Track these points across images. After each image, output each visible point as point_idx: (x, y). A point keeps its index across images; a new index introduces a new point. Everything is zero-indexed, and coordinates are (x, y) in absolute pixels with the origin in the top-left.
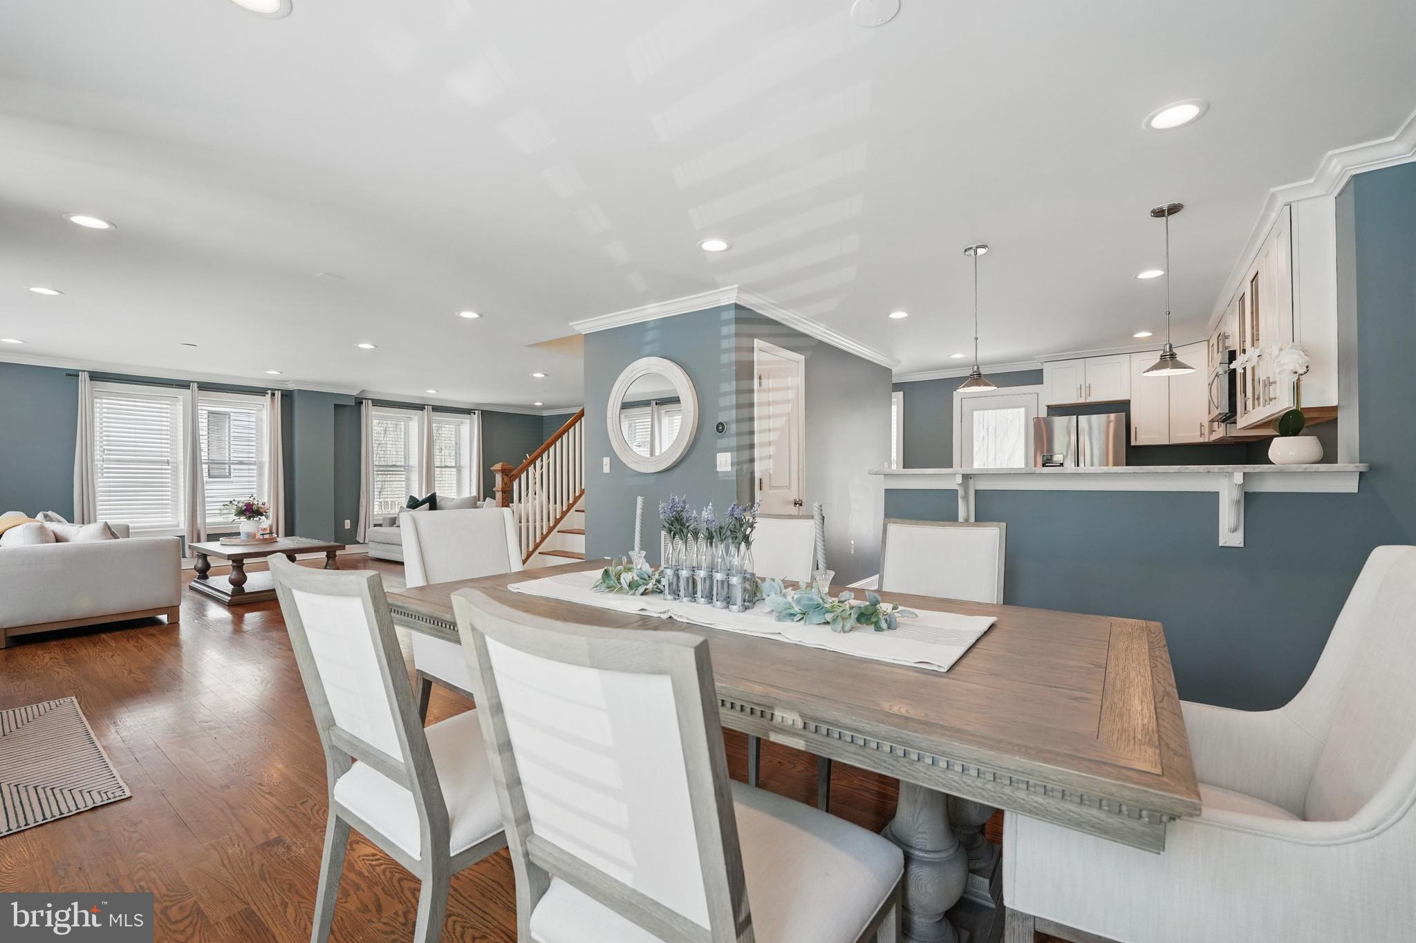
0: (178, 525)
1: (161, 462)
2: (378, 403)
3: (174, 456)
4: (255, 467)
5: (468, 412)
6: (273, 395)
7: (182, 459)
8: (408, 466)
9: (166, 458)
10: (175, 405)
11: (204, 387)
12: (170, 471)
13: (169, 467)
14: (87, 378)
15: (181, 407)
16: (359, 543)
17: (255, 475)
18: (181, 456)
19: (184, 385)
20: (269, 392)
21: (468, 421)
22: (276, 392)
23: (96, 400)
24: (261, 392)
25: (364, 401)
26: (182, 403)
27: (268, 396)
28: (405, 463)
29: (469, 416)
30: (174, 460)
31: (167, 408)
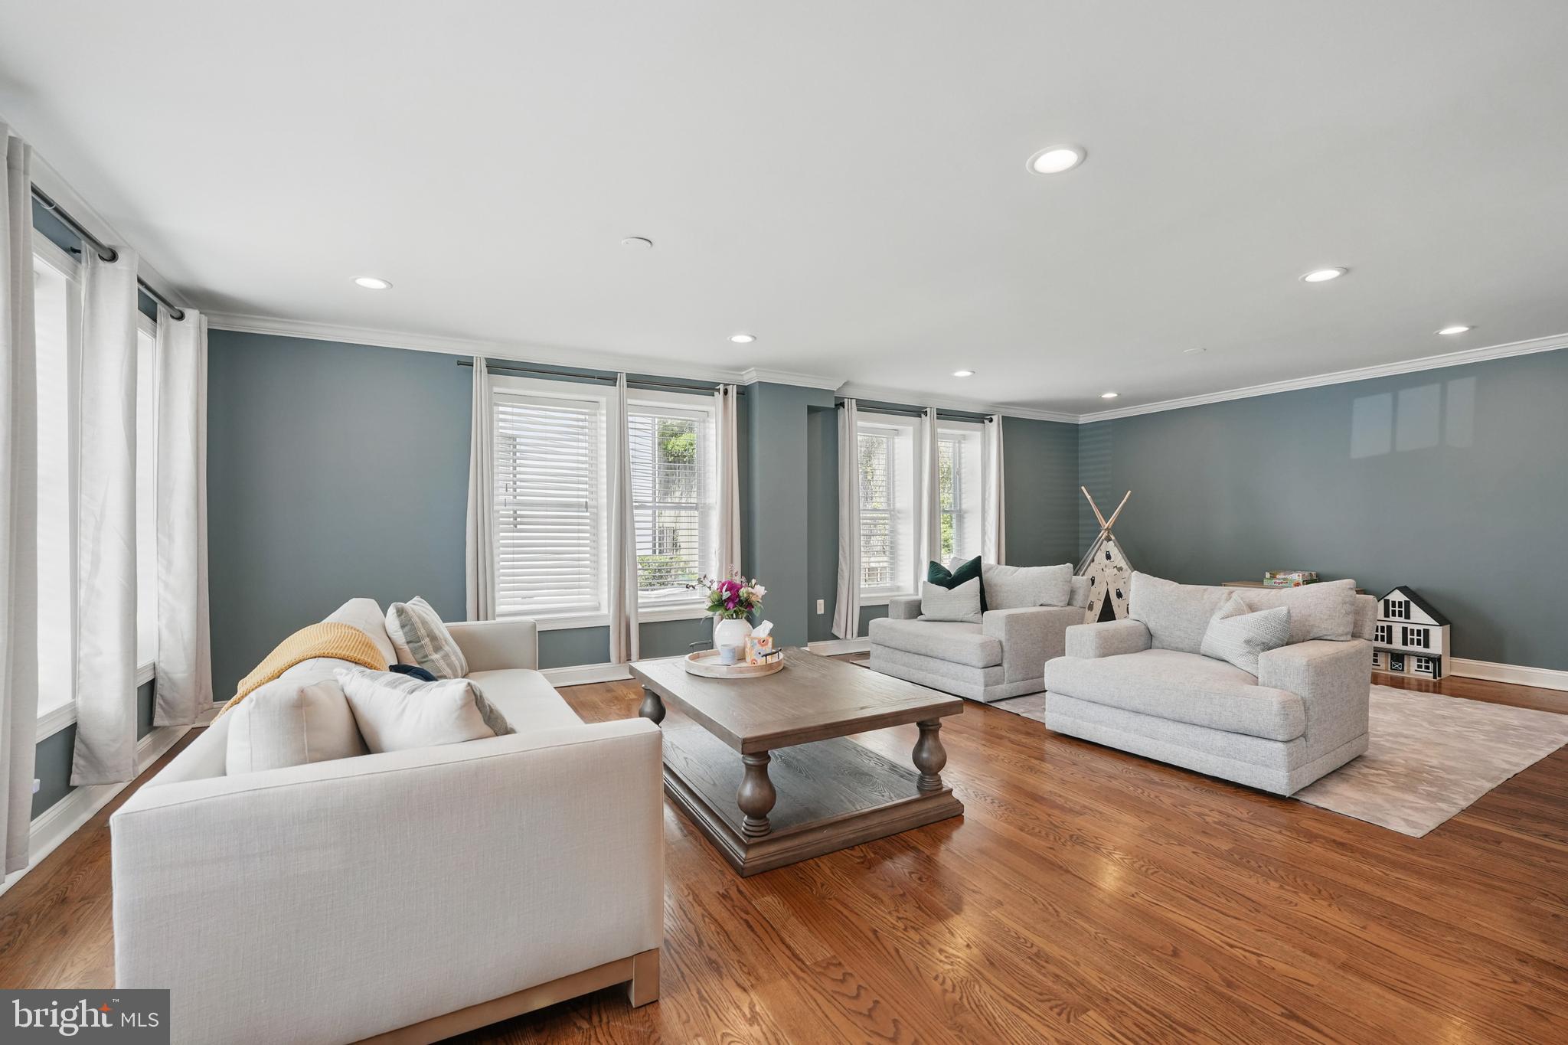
0: (597, 608)
1: (578, 506)
2: (865, 406)
3: (594, 496)
4: (696, 513)
5: (981, 418)
6: (726, 392)
7: (605, 500)
8: (894, 510)
9: (584, 500)
10: (595, 415)
11: (636, 381)
12: (588, 521)
13: (588, 514)
14: (485, 370)
15: (604, 418)
16: (837, 638)
17: (697, 527)
18: (604, 497)
19: (609, 379)
20: (721, 387)
21: (979, 434)
22: (730, 388)
23: (495, 408)
24: (707, 388)
25: (846, 400)
26: (604, 412)
27: (719, 396)
28: (889, 505)
29: (980, 425)
30: (593, 503)
31: (585, 420)
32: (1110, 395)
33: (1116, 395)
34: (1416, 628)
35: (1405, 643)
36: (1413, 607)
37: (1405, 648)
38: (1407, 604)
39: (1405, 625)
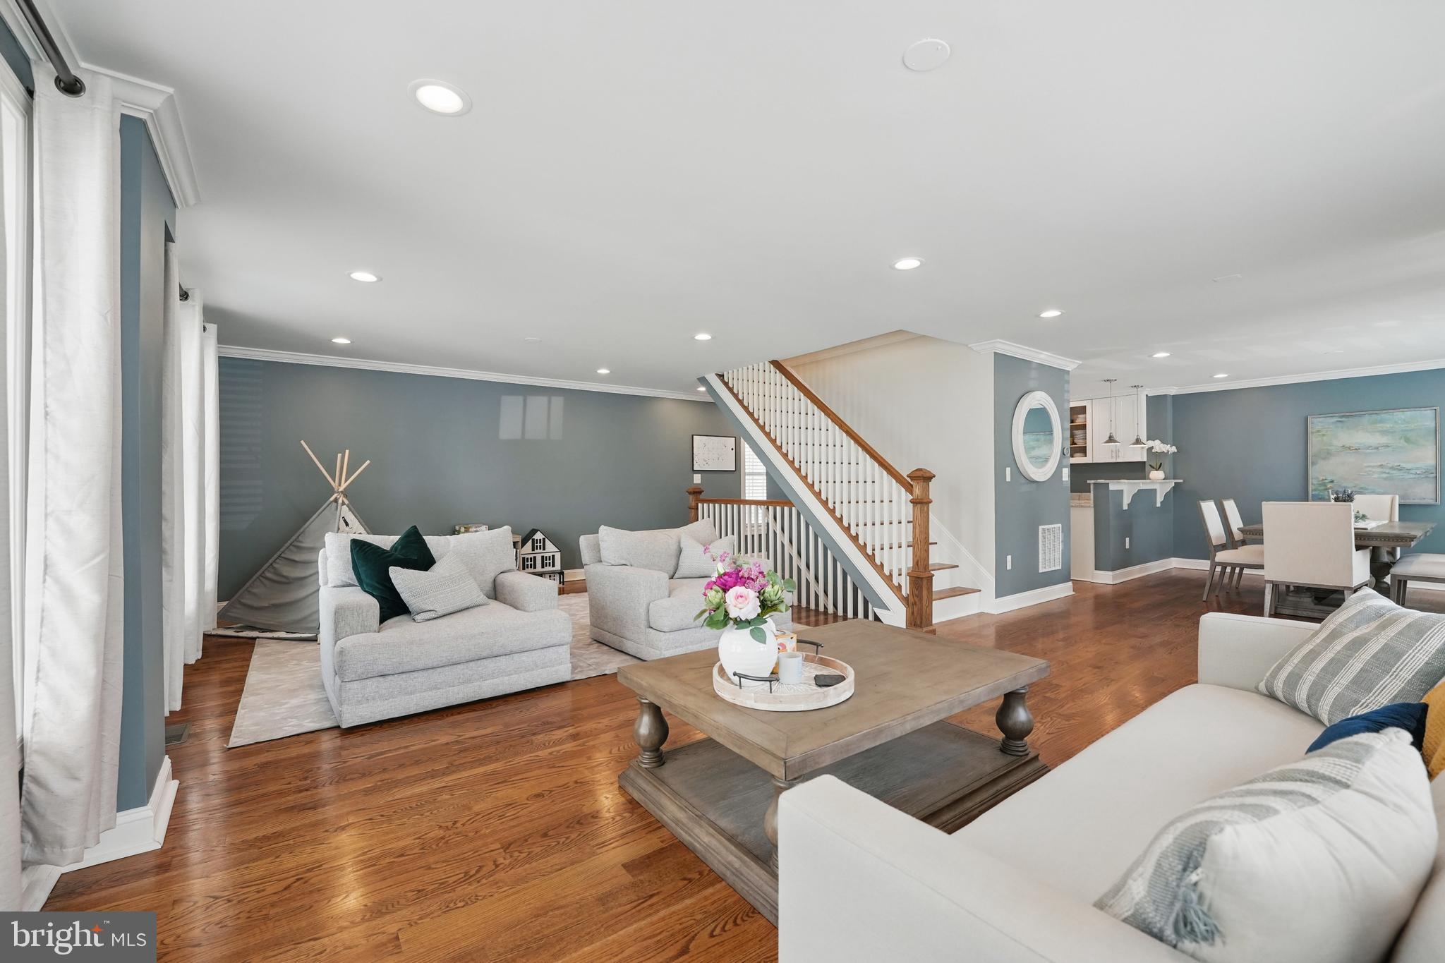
32: (341, 341)
33: (349, 342)
34: (548, 555)
35: (543, 567)
36: (547, 541)
37: (544, 570)
38: (544, 539)
39: (543, 555)
